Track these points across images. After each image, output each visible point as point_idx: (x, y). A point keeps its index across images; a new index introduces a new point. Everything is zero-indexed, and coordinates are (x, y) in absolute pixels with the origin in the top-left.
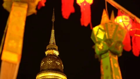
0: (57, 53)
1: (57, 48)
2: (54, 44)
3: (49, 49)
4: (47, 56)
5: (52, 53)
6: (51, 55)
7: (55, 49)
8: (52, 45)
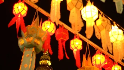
0: (49, 63)
1: (49, 58)
2: (47, 55)
3: (43, 59)
4: (41, 65)
5: (45, 63)
6: (44, 65)
7: (48, 60)
8: (45, 56)
